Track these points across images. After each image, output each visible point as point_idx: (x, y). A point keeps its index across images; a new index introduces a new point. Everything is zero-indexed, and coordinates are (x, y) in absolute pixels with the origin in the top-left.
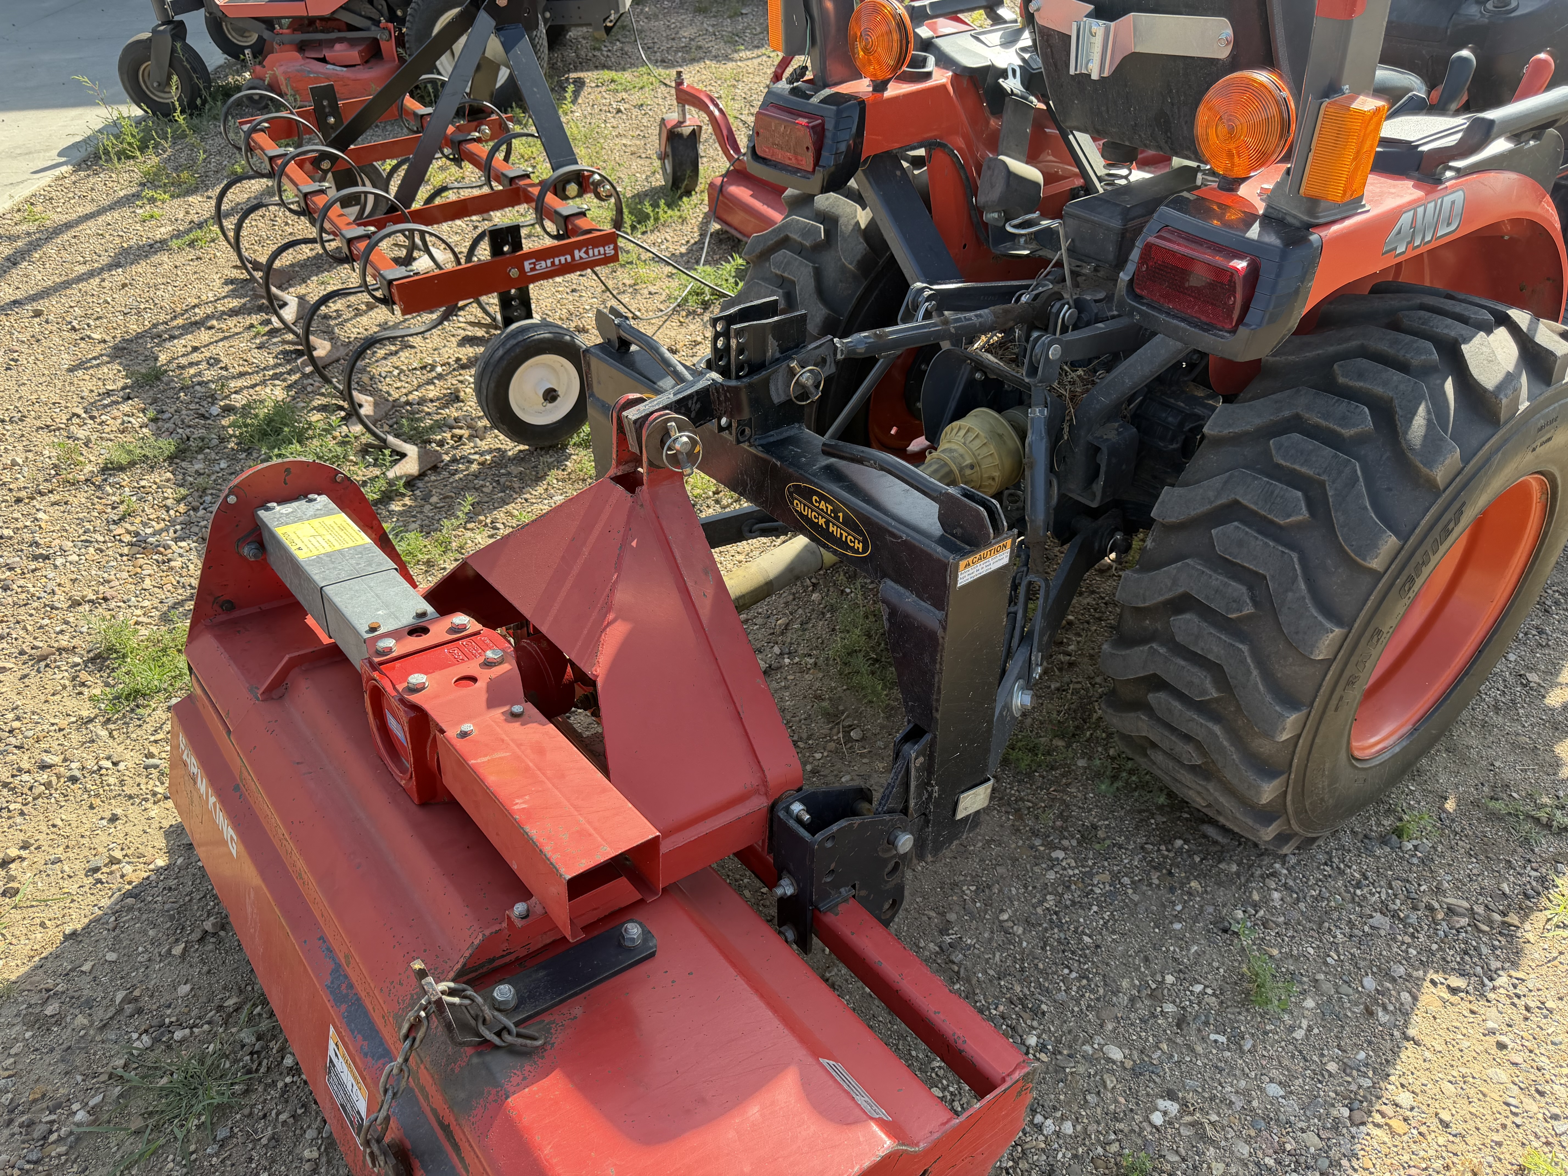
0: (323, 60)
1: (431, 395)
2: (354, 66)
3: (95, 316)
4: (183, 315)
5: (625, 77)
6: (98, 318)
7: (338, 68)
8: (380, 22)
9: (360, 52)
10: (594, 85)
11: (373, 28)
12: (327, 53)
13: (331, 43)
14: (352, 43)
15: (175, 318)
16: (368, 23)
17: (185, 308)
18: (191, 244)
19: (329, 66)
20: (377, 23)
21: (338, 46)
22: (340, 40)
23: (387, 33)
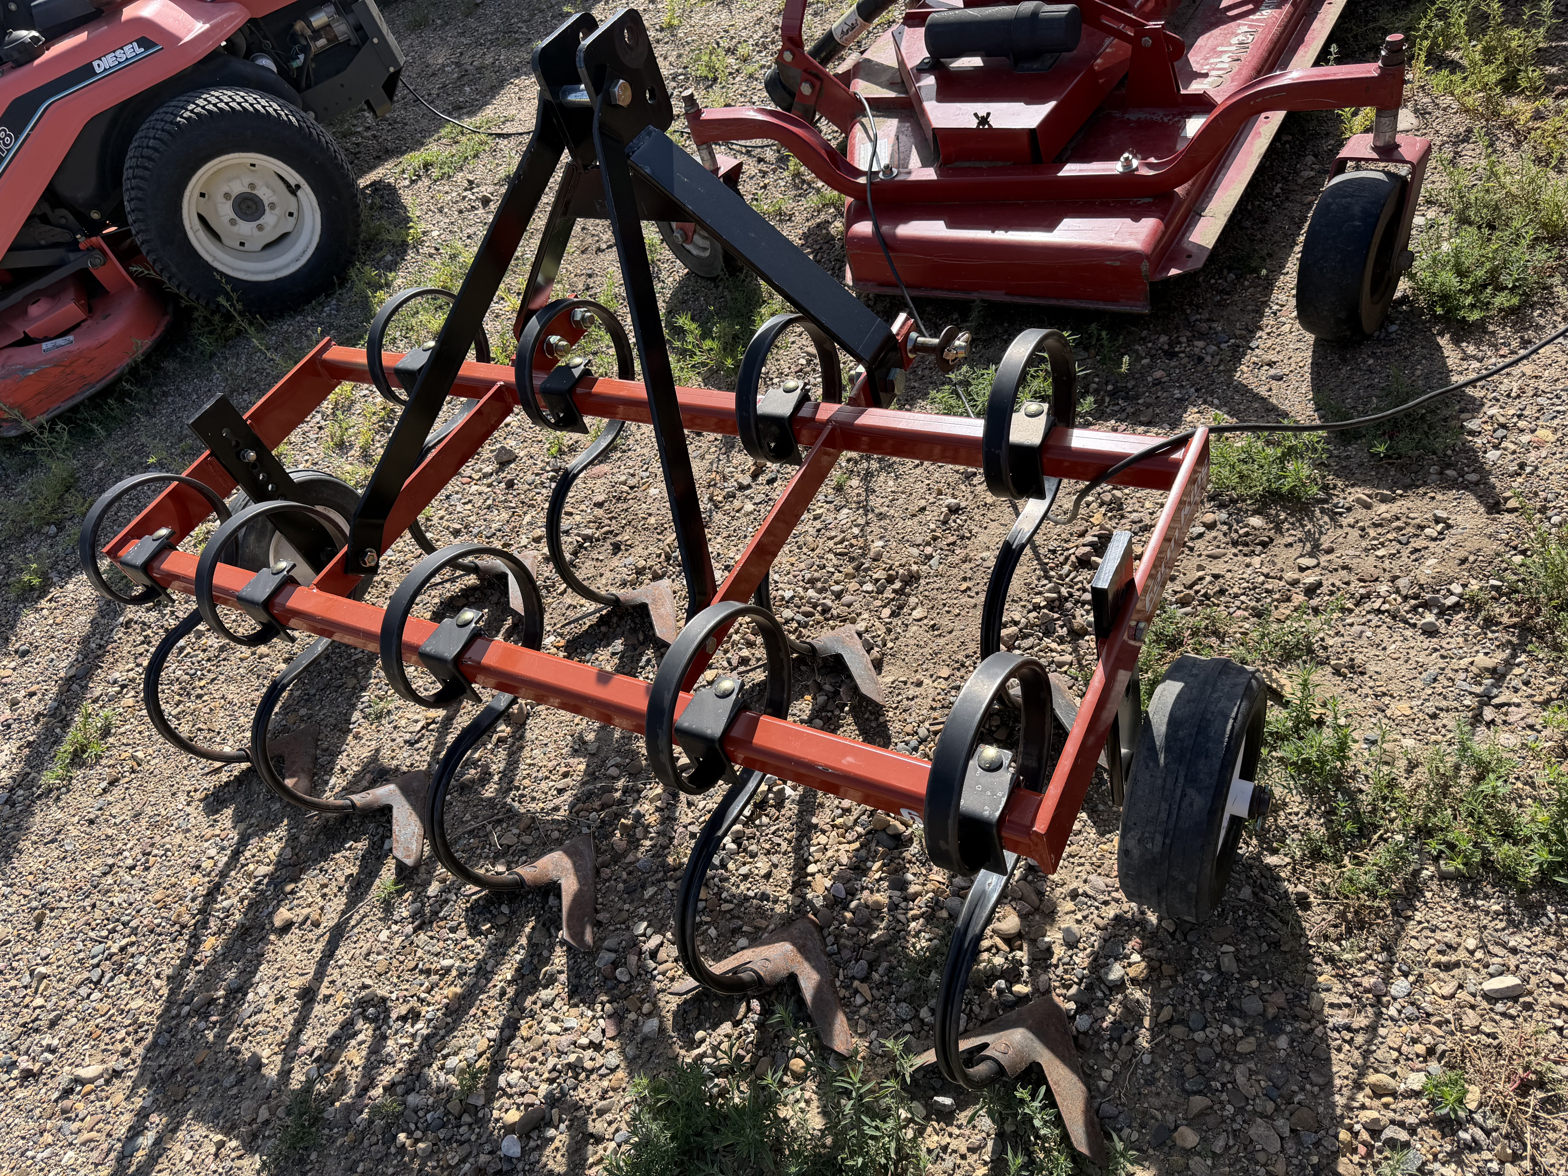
0: (27, 341)
1: (844, 854)
2: (78, 325)
3: (43, 1023)
4: (205, 924)
5: (433, 150)
6: (53, 1024)
7: (60, 341)
8: (76, 242)
9: (77, 301)
10: (407, 183)
11: (72, 256)
12: (22, 328)
13: (20, 311)
14: (53, 293)
15: (195, 942)
16: (59, 253)
17: (196, 906)
18: (77, 759)
19: (45, 346)
20: (73, 246)
21: (34, 310)
22: (34, 298)
23: (97, 254)
